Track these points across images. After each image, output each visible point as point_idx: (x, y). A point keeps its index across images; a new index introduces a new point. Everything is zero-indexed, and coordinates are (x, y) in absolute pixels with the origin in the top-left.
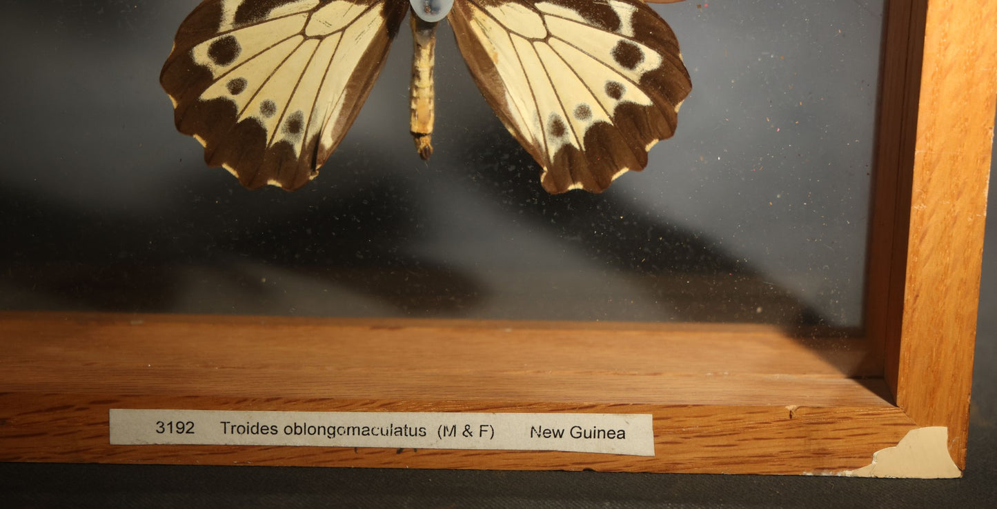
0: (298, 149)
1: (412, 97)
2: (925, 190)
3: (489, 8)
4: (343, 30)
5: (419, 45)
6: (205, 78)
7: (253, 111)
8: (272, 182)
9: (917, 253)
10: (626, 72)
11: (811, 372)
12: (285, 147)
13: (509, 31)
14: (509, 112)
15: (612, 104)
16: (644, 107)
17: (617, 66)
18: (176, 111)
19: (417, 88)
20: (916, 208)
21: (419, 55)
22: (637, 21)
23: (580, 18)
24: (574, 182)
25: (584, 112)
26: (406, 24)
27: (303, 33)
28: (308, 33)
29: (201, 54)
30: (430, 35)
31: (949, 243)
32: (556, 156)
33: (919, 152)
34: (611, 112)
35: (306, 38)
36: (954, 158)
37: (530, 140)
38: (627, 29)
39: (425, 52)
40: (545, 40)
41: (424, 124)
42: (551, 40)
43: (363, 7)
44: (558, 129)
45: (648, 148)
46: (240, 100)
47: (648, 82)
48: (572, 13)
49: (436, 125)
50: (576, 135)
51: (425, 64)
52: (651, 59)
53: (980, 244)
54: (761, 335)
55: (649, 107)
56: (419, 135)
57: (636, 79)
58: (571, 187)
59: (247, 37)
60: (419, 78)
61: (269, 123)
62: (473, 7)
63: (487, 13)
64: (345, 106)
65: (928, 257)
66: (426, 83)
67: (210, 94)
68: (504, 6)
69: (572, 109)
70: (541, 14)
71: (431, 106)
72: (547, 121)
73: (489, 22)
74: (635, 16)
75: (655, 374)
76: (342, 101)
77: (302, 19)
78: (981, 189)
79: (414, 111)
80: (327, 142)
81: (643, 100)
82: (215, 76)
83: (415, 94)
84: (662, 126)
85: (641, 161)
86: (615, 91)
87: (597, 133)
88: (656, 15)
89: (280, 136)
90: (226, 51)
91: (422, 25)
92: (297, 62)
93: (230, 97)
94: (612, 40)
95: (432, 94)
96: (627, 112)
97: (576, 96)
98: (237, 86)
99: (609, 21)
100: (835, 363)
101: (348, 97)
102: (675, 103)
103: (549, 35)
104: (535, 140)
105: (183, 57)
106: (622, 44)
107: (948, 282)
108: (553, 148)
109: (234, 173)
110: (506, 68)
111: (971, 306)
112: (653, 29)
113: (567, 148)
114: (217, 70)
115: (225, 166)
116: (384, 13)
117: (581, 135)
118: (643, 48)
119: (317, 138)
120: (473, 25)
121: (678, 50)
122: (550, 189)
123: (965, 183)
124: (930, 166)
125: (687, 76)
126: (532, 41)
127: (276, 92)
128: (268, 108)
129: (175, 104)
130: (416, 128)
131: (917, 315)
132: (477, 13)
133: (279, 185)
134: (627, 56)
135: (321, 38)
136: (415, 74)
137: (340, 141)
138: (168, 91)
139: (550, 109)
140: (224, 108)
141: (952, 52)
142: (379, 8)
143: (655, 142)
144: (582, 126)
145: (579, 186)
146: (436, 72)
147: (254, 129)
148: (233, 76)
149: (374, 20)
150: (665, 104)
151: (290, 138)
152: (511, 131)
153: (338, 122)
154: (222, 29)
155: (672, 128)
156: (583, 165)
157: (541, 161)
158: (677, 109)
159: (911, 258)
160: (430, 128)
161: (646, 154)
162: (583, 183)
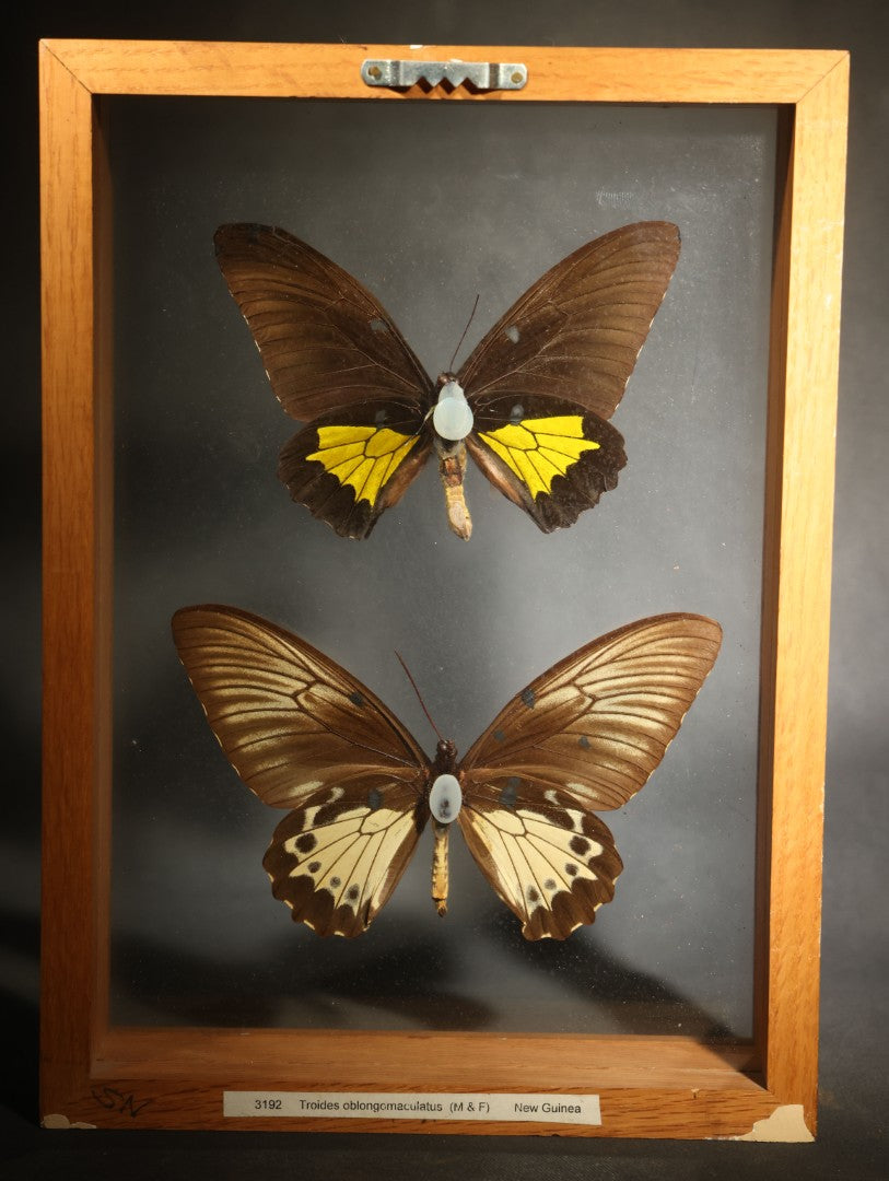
0: (356, 910)
1: (433, 874)
2: (778, 938)
3: (485, 814)
4: (387, 829)
5: (437, 839)
6: (293, 862)
7: (326, 884)
8: (338, 933)
9: (775, 980)
10: (579, 857)
11: (712, 1067)
12: (347, 909)
13: (499, 830)
14: (500, 885)
15: (570, 879)
16: (591, 881)
17: (573, 853)
18: (274, 884)
19: (436, 868)
20: (773, 950)
21: (437, 845)
22: (585, 822)
23: (548, 821)
24: (546, 932)
25: (551, 884)
26: (429, 825)
27: (359, 831)
28: (363, 831)
29: (290, 846)
30: (445, 832)
31: (796, 975)
32: (533, 914)
33: (773, 912)
34: (570, 885)
35: (362, 834)
36: (797, 916)
37: (514, 903)
38: (579, 828)
39: (442, 843)
40: (524, 836)
41: (441, 892)
42: (528, 836)
43: (400, 813)
44: (534, 896)
45: (595, 909)
46: (316, 877)
47: (594, 864)
48: (541, 817)
49: (449, 893)
50: (546, 901)
51: (442, 851)
52: (596, 849)
53: (817, 976)
54: (682, 1043)
55: (595, 881)
56: (437, 900)
57: (586, 862)
58: (544, 936)
59: (322, 835)
60: (438, 861)
61: (336, 892)
62: (474, 813)
63: (483, 817)
64: (388, 880)
65: (783, 984)
66: (443, 864)
67: (296, 873)
68: (495, 813)
69: (542, 882)
70: (521, 818)
71: (446, 880)
72: (526, 891)
73: (485, 823)
74: (584, 820)
75: (604, 1068)
76: (386, 877)
77: (359, 822)
78: (817, 937)
79: (434, 883)
80: (376, 905)
81: (591, 876)
82: (300, 860)
83: (435, 872)
84: (604, 894)
85: (591, 917)
86: (571, 870)
87: (560, 898)
88: (596, 818)
89: (343, 901)
90: (307, 844)
91: (440, 826)
92: (355, 851)
93: (310, 874)
94: (568, 836)
95: (447, 872)
96: (580, 884)
97: (546, 874)
98: (314, 867)
99: (567, 824)
100: (728, 1060)
101: (390, 875)
102: (612, 879)
103: (526, 832)
104: (519, 904)
105: (279, 847)
106: (576, 838)
107: (797, 1002)
108: (531, 909)
109: (311, 926)
110: (498, 854)
111: (814, 1019)
112: (596, 828)
113: (540, 910)
114: (301, 856)
115: (305, 922)
116: (414, 817)
117: (550, 900)
118: (590, 841)
119: (369, 902)
120: (475, 825)
121: (613, 842)
122: (528, 937)
123: (804, 934)
124: (781, 922)
125: (619, 859)
126: (515, 836)
127: (341, 872)
128: (335, 882)
129: (272, 880)
130: (436, 895)
131: (777, 1025)
132: (478, 817)
133: (342, 935)
134: (579, 847)
135: (371, 834)
136: (435, 859)
137: (384, 903)
138: (268, 871)
139: (528, 882)
140: (306, 882)
141: (791, 845)
142: (411, 814)
143: (600, 905)
144: (550, 894)
145: (549, 935)
146: (449, 856)
147: (326, 896)
148: (312, 860)
149: (407, 823)
150: (607, 879)
151: (351, 903)
152: (501, 897)
153: (383, 891)
154: (305, 829)
155: (611, 896)
156: (551, 921)
157: (522, 917)
158: (614, 882)
159: (772, 986)
160: (445, 895)
161: (594, 913)
162: (552, 933)
